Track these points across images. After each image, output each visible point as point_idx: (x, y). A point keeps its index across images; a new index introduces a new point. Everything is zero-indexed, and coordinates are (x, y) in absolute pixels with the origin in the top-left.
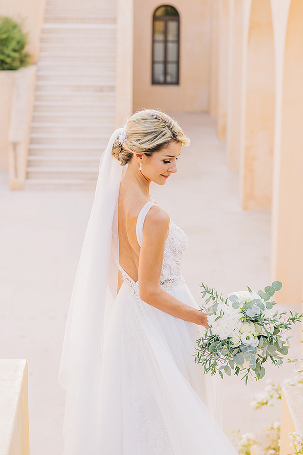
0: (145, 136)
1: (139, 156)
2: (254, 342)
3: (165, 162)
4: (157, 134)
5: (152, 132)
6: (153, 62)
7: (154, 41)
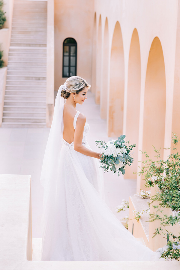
0: (76, 86)
1: (74, 94)
2: (122, 155)
3: (84, 95)
4: (80, 85)
5: (78, 84)
6: (63, 66)
7: (64, 56)
